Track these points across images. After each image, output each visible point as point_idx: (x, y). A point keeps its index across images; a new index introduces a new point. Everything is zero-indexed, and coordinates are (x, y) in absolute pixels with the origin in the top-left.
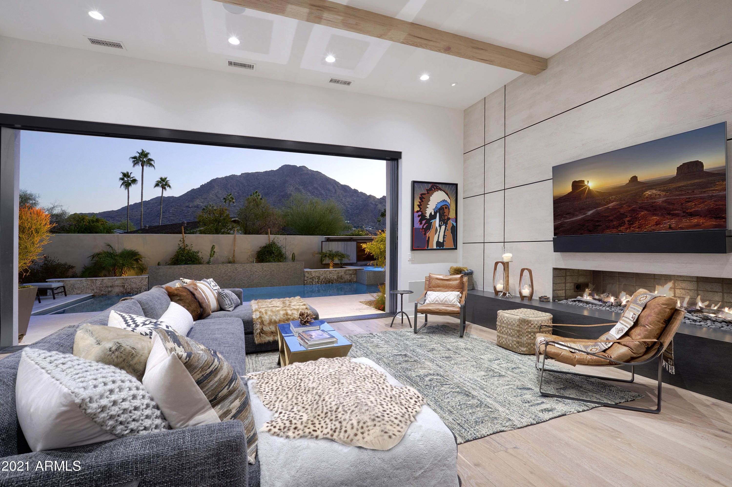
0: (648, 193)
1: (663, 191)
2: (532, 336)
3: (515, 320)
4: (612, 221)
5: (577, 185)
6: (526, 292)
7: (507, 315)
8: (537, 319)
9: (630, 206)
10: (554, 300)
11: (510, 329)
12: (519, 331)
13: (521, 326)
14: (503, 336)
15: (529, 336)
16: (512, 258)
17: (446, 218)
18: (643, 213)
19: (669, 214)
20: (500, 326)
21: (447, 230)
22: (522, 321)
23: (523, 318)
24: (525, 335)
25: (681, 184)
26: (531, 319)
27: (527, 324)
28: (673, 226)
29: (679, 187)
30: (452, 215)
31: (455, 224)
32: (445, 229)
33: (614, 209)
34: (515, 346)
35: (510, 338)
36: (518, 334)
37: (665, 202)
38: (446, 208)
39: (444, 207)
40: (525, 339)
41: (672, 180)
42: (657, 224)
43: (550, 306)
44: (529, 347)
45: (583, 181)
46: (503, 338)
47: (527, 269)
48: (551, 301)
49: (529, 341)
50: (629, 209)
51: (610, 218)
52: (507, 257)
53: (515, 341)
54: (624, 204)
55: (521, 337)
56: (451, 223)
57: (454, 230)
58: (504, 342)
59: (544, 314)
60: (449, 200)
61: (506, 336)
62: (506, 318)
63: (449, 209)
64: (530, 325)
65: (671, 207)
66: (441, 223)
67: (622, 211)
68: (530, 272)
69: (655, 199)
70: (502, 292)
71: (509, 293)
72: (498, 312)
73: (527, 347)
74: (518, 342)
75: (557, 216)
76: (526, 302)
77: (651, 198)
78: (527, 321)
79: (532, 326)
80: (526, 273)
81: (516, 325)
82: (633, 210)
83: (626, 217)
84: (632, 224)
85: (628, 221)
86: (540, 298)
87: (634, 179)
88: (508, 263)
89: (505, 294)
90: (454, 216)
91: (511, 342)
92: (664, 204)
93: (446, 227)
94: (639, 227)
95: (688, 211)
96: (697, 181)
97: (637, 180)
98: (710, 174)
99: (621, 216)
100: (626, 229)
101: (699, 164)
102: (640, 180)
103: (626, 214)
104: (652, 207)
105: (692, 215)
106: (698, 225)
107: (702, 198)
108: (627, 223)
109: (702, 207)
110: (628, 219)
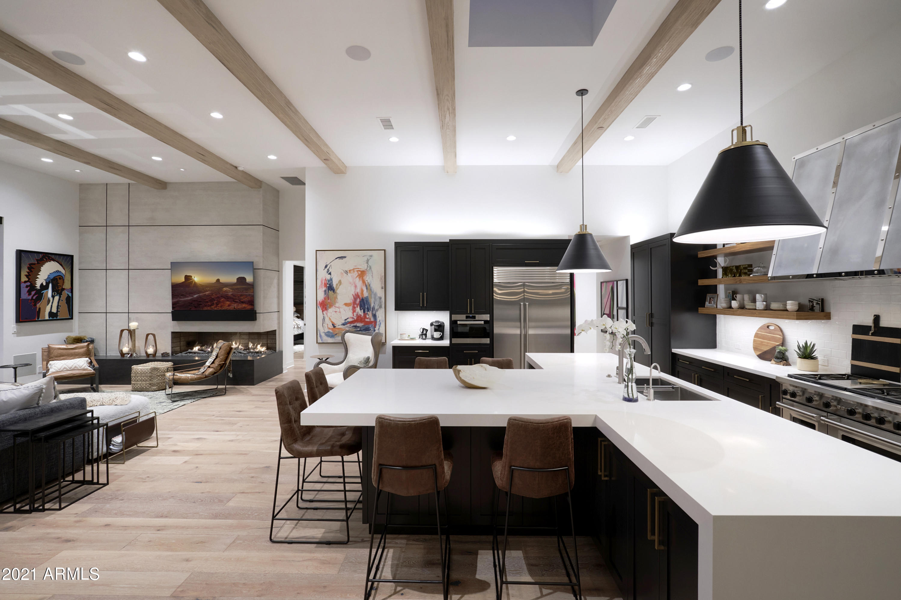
0: (225, 289)
1: (231, 289)
2: (160, 378)
3: (147, 369)
4: (207, 302)
5: (187, 278)
6: (151, 351)
7: (140, 368)
8: (163, 366)
9: (216, 295)
10: (172, 354)
11: (143, 377)
12: (150, 377)
13: (152, 372)
14: (138, 383)
15: (158, 378)
16: (138, 326)
17: (60, 288)
18: (222, 299)
19: (234, 301)
20: (135, 377)
21: (61, 300)
22: (153, 369)
23: (154, 367)
24: (156, 378)
25: (238, 287)
26: (159, 367)
27: (157, 371)
28: (235, 307)
29: (238, 288)
30: (67, 285)
31: (70, 295)
32: (59, 299)
33: (208, 295)
34: (148, 387)
35: (144, 382)
36: (150, 378)
37: (232, 295)
38: (60, 279)
39: (58, 277)
40: (156, 381)
41: (234, 284)
42: (229, 306)
43: (170, 358)
44: (159, 385)
45: (191, 276)
46: (137, 384)
47: (151, 334)
48: (170, 355)
49: (158, 382)
50: (216, 296)
51: (207, 300)
52: (133, 325)
53: (148, 384)
54: (213, 293)
55: (152, 380)
56: (65, 293)
57: (70, 301)
58: (138, 386)
59: (167, 363)
60: (63, 271)
61: (140, 382)
62: (140, 370)
63: (63, 280)
64: (159, 370)
65: (234, 297)
66: (55, 294)
67: (213, 297)
68: (154, 335)
69: (228, 292)
70: (128, 354)
71: (136, 354)
72: (132, 367)
73: (157, 386)
74: (150, 384)
75: (174, 296)
76: (151, 358)
77: (226, 292)
78: (157, 368)
79: (160, 371)
80: (151, 337)
81: (148, 373)
82: (218, 297)
83: (215, 301)
84: (218, 305)
85: (216, 303)
86: (162, 354)
87: (218, 280)
88: (134, 330)
89: (132, 355)
90: (69, 287)
91: (145, 385)
92: (232, 296)
93: (60, 297)
94: (221, 307)
95: (241, 300)
96: (244, 286)
97: (219, 281)
98: (248, 284)
99: (212, 300)
100: (215, 307)
101: (244, 279)
102: (221, 281)
103: (215, 299)
104: (227, 296)
105: (243, 302)
106: (245, 308)
107: (246, 295)
108: (215, 304)
109: (246, 299)
110: (216, 302)
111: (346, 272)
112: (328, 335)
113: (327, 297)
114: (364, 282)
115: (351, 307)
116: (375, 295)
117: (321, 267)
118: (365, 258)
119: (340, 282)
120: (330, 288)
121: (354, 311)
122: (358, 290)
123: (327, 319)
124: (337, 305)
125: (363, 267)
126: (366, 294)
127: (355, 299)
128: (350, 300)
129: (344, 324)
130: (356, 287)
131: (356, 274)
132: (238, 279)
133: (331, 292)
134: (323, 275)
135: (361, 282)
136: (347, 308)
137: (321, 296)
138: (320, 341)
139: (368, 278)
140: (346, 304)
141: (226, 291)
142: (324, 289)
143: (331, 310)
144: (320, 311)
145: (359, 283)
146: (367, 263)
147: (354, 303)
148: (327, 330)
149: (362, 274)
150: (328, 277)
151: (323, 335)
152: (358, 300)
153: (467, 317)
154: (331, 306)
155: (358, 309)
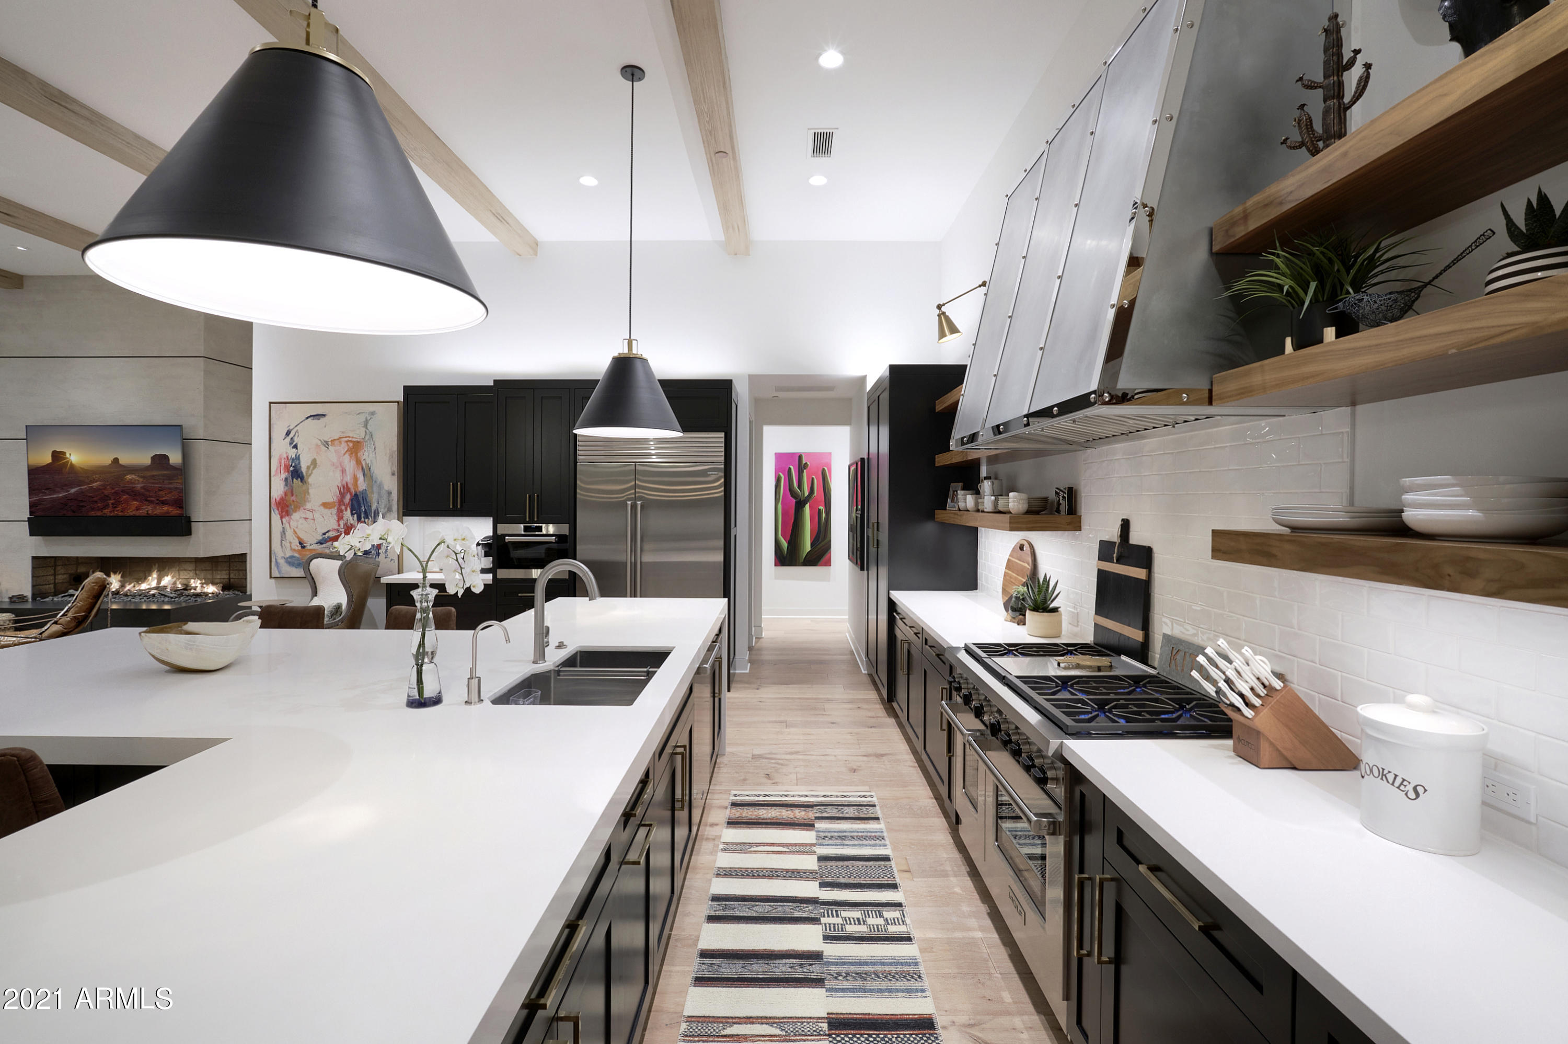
0: (129, 477)
1: (141, 477)
4: (96, 502)
5: (57, 456)
9: (113, 489)
10: (34, 599)
18: (125, 497)
19: (146, 500)
25: (155, 473)
28: (150, 512)
29: (153, 476)
33: (97, 490)
37: (143, 488)
41: (147, 468)
42: (137, 509)
43: (29, 606)
45: (64, 453)
48: (30, 600)
50: (113, 491)
51: (95, 499)
54: (107, 485)
65: (147, 493)
67: (106, 492)
69: (134, 483)
75: (32, 490)
77: (132, 483)
82: (116, 493)
83: (110, 499)
84: (115, 507)
85: (112, 504)
86: (11, 598)
87: (116, 460)
92: (143, 490)
94: (122, 511)
95: (161, 499)
96: (165, 472)
97: (118, 462)
98: (174, 468)
99: (105, 498)
100: (111, 512)
101: (165, 457)
102: (121, 462)
103: (110, 496)
104: (132, 491)
105: (164, 503)
106: (168, 512)
107: (170, 489)
108: (111, 506)
109: (168, 497)
110: (112, 502)
111: (326, 444)
112: (291, 561)
113: (290, 491)
114: (358, 462)
115: (334, 511)
116: (380, 486)
117: (279, 433)
118: (362, 418)
119: (314, 463)
120: (296, 473)
121: (340, 518)
122: (349, 478)
123: (289, 533)
124: (308, 506)
125: (358, 434)
126: (362, 485)
127: (342, 495)
128: (331, 496)
129: (320, 543)
130: (343, 471)
131: (343, 448)
132: (153, 458)
133: (297, 482)
134: (282, 448)
135: (353, 463)
136: (327, 512)
137: (279, 489)
138: (276, 573)
139: (366, 456)
140: (325, 505)
141: (130, 482)
142: (284, 475)
143: (296, 516)
144: (276, 517)
145: (350, 465)
146: (366, 426)
147: (341, 502)
148: (289, 554)
149: (355, 448)
150: (292, 453)
151: (282, 561)
152: (348, 497)
153: (526, 529)
154: (297, 508)
155: (347, 514)
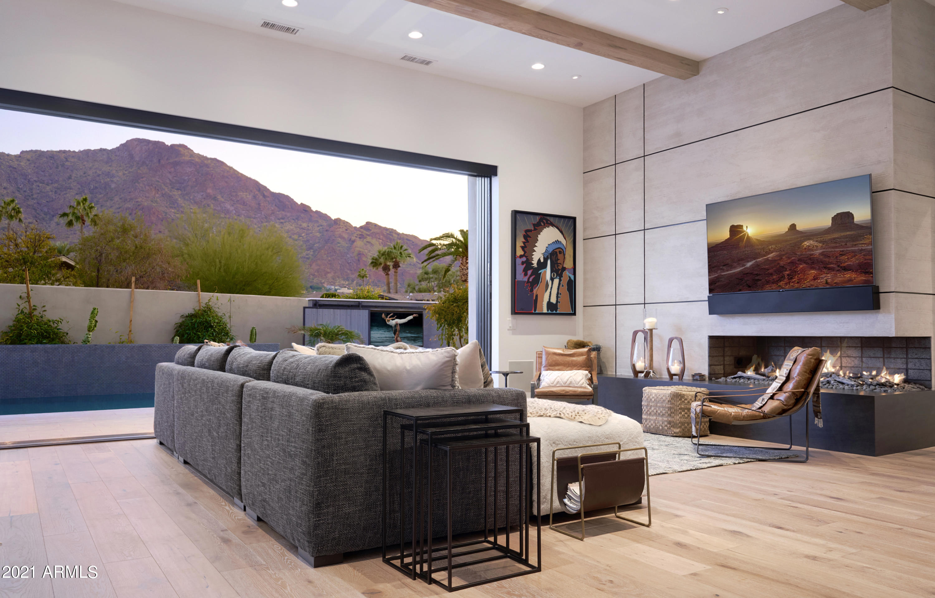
0: (806, 243)
1: (820, 242)
4: (771, 274)
5: (735, 230)
6: (675, 368)
9: (789, 258)
10: (710, 378)
16: (656, 323)
17: (560, 267)
18: (802, 266)
19: (825, 268)
25: (836, 235)
28: (829, 281)
29: (834, 239)
30: (568, 264)
31: (572, 277)
32: (559, 284)
33: (773, 261)
36: (669, 412)
37: (822, 254)
38: (560, 252)
39: (557, 251)
41: (827, 231)
42: (815, 278)
43: (706, 384)
45: (741, 226)
47: (677, 338)
48: (707, 379)
50: (789, 261)
51: (770, 271)
52: (649, 323)
54: (784, 255)
56: (567, 275)
57: (572, 286)
60: (564, 242)
63: (564, 255)
65: (827, 260)
66: (554, 275)
67: (782, 263)
68: (681, 341)
69: (812, 250)
70: (643, 371)
71: (653, 372)
72: (643, 389)
75: (712, 268)
76: (675, 380)
77: (809, 250)
80: (676, 344)
82: (792, 262)
83: (786, 270)
84: (792, 278)
85: (788, 275)
86: (693, 375)
87: (793, 227)
88: (651, 331)
89: (647, 374)
92: (821, 257)
93: (560, 280)
94: (798, 282)
95: (842, 265)
96: (848, 233)
97: (795, 228)
98: (860, 227)
99: (781, 270)
100: (786, 284)
101: (849, 216)
102: (798, 228)
103: (785, 266)
104: (810, 259)
105: (846, 269)
106: (850, 280)
107: (853, 252)
108: (786, 277)
109: (853, 262)
110: (787, 273)
132: (834, 219)
141: (808, 248)
